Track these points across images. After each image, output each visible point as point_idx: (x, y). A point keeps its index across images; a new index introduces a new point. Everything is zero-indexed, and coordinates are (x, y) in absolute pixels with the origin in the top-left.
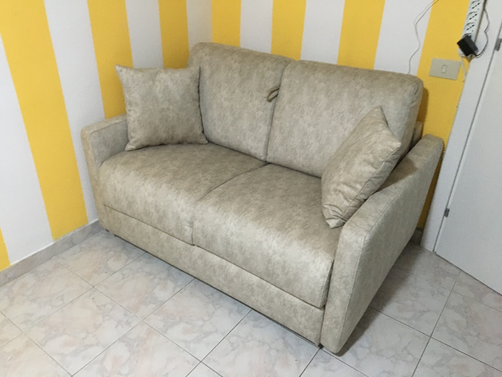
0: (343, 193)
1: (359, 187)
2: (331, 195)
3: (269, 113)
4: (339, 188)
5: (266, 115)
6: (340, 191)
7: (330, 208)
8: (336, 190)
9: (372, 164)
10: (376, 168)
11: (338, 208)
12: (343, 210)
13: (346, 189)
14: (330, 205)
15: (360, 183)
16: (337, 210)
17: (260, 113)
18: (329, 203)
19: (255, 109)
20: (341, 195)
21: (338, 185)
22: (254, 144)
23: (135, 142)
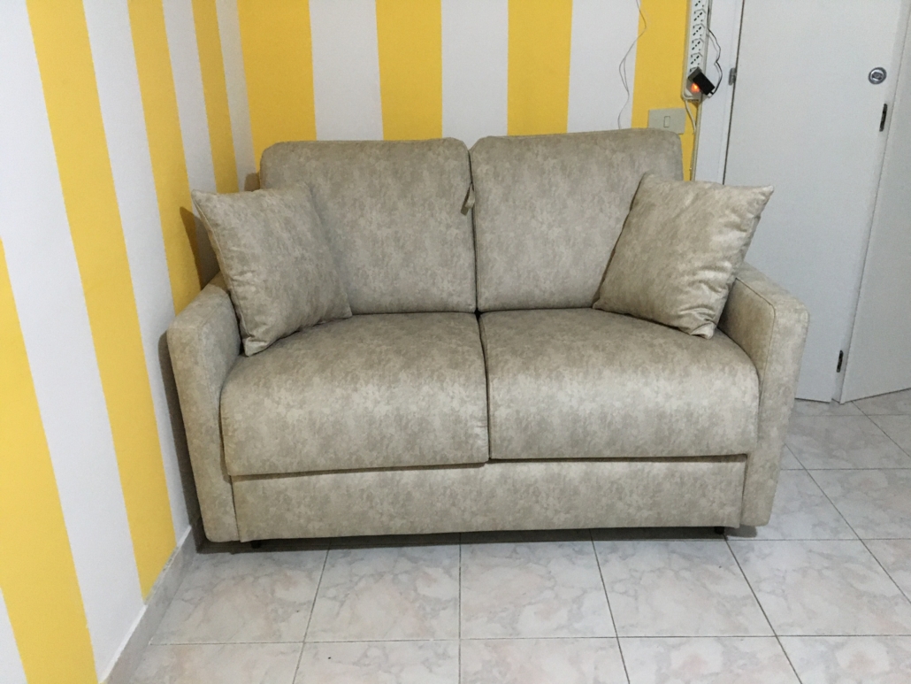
0: (706, 282)
1: (727, 264)
2: (687, 293)
3: (468, 228)
4: (697, 277)
5: (465, 233)
6: (700, 282)
7: (694, 312)
8: (692, 284)
9: (738, 227)
10: (745, 231)
11: (706, 307)
12: (715, 306)
13: (710, 275)
14: (691, 308)
15: (728, 258)
16: (706, 311)
17: (454, 231)
18: (687, 306)
19: (443, 228)
20: (704, 287)
21: (694, 274)
22: (453, 287)
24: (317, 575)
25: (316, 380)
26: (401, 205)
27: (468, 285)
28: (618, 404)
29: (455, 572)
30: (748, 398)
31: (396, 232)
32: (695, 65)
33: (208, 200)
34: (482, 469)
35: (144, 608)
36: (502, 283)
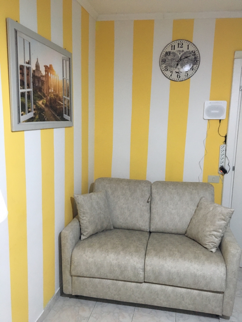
0: (214, 235)
1: (221, 231)
2: (208, 237)
3: (149, 207)
4: (211, 233)
5: (147, 208)
6: (212, 235)
7: (210, 244)
8: (210, 235)
9: (224, 220)
10: (226, 221)
11: (213, 242)
12: (216, 243)
13: (215, 233)
14: (209, 242)
15: (221, 229)
16: (214, 244)
17: (144, 208)
18: (208, 241)
19: (141, 206)
20: (213, 236)
21: (211, 232)
22: (143, 224)
23: (87, 234)
24: (92, 309)
25: (98, 251)
26: (130, 198)
27: (147, 224)
28: (182, 270)
29: (132, 316)
30: (222, 274)
31: (128, 206)
32: (222, 165)
33: (78, 197)
34: (142, 284)
35: (43, 311)
36: (157, 224)
